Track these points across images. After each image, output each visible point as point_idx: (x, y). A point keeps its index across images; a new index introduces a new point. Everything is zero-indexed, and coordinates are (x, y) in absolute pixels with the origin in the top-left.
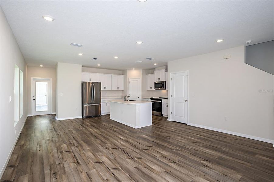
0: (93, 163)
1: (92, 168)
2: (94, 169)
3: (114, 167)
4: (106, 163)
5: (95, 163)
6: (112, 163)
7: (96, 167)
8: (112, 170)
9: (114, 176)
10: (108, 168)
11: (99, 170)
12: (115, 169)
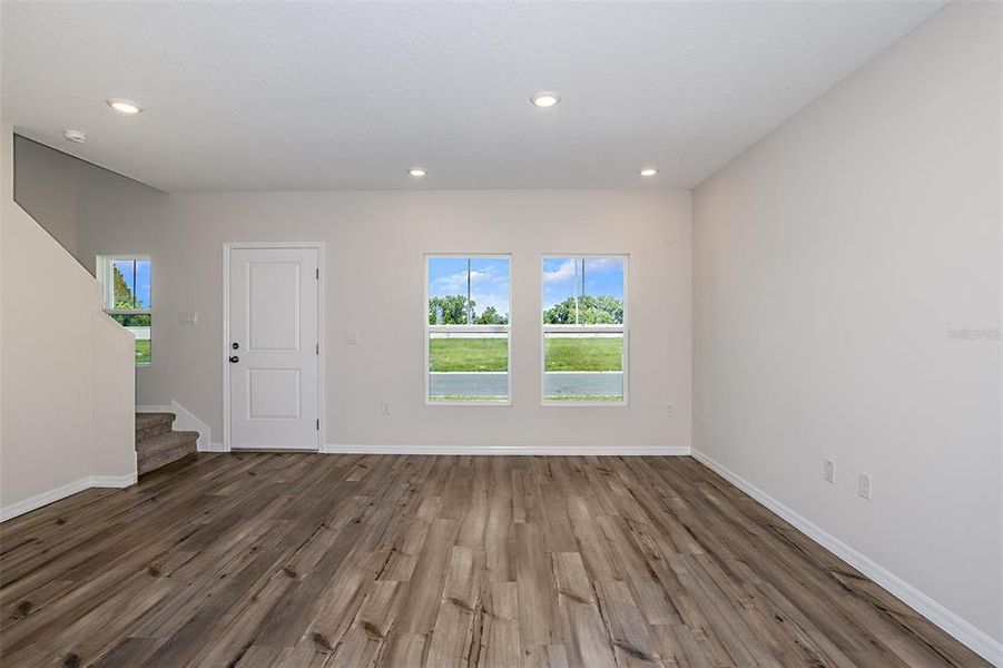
0: (656, 656)
1: (660, 631)
2: (653, 626)
3: (578, 608)
4: (601, 635)
5: (645, 650)
6: (573, 627)
7: (647, 634)
8: (592, 600)
9: (595, 583)
10: (600, 611)
11: (636, 617)
12: (580, 600)
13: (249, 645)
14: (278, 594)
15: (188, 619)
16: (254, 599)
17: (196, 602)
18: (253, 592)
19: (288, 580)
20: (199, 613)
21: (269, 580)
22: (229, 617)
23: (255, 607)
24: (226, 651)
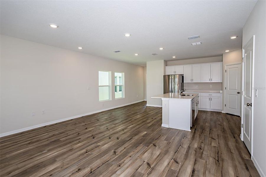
13: (128, 141)
14: (120, 148)
15: (138, 147)
16: (125, 148)
17: (137, 151)
18: (125, 150)
19: (116, 151)
20: (136, 148)
21: (120, 152)
22: (131, 146)
23: (125, 146)
24: (132, 141)
